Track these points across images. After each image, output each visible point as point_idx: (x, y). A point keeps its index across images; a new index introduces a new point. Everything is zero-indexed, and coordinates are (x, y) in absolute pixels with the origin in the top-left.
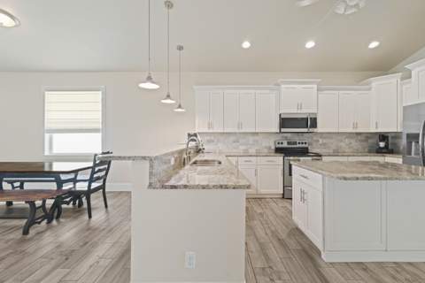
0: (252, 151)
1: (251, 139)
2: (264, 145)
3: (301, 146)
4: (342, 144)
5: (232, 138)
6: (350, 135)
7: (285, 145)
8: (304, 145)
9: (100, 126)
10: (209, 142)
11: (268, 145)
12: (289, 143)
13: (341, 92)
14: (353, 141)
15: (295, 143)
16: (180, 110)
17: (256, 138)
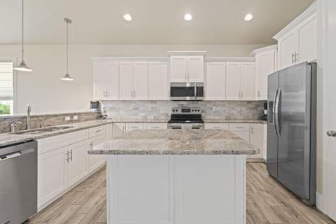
0: (151, 118)
1: (150, 106)
2: (162, 111)
3: (194, 113)
4: (235, 112)
5: (132, 106)
6: (242, 103)
7: (180, 112)
8: (197, 113)
9: (12, 94)
10: (111, 109)
11: (165, 112)
12: (183, 110)
13: (228, 63)
14: (244, 109)
15: (189, 110)
16: (67, 79)
17: (155, 105)
